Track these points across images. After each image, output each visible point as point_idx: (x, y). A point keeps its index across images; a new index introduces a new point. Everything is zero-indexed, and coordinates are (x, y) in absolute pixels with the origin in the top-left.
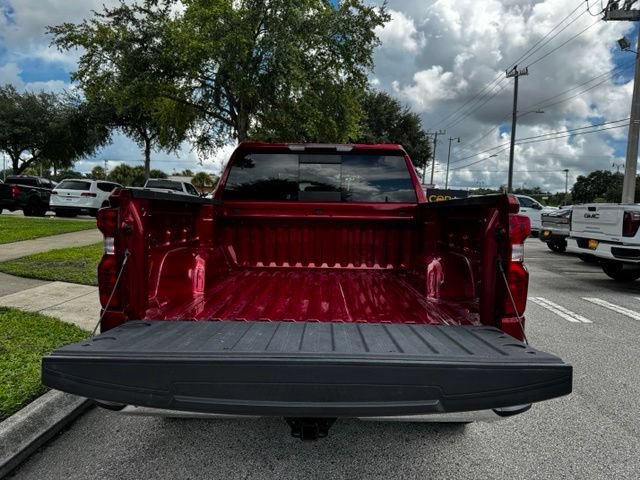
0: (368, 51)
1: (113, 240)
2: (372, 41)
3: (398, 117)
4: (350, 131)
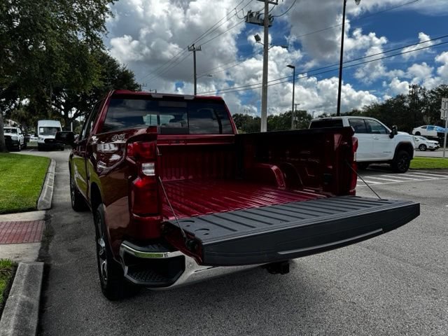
0: (102, 21)
1: (153, 164)
2: (106, 14)
3: (118, 71)
4: (93, 80)
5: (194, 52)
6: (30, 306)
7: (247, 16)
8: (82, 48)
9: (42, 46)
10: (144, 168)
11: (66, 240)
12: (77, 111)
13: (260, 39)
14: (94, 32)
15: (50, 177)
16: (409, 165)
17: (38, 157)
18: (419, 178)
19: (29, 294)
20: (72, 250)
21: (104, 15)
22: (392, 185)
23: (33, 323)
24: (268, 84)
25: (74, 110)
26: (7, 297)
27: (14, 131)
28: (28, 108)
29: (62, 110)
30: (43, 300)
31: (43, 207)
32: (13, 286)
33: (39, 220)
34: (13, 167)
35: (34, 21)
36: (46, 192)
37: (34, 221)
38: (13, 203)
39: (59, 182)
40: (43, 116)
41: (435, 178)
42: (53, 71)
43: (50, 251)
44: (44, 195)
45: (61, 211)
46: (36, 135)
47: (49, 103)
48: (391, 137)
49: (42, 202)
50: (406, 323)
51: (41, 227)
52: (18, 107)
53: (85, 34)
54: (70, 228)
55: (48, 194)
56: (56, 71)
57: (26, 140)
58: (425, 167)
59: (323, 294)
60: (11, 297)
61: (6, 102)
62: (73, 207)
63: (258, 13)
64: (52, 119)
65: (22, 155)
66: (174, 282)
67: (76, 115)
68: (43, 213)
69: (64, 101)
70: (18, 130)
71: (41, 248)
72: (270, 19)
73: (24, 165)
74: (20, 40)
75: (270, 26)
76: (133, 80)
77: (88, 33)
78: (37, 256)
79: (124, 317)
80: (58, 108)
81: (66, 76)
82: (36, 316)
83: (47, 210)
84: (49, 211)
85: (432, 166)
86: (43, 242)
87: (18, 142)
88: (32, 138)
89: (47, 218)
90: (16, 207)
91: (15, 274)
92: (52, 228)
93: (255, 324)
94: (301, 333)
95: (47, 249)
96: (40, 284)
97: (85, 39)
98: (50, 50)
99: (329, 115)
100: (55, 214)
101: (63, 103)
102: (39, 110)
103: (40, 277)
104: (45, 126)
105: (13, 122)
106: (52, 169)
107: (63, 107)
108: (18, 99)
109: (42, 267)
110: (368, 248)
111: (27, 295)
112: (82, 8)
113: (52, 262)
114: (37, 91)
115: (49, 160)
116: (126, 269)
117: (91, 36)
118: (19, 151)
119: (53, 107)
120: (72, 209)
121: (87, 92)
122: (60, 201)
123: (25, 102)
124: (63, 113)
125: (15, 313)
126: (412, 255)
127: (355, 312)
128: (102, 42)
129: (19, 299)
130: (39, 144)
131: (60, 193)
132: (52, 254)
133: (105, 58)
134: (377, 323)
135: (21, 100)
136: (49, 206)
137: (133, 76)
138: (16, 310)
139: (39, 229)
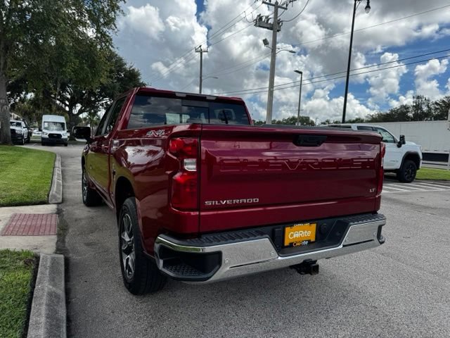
0: (113, 18)
1: (194, 160)
2: (117, 12)
3: (125, 70)
4: (101, 77)
5: (201, 53)
6: (57, 296)
7: (256, 20)
8: (91, 44)
9: (52, 41)
10: (186, 164)
11: (81, 234)
12: (82, 108)
13: (268, 44)
14: (105, 30)
15: (58, 171)
16: (415, 176)
17: (43, 151)
18: (425, 188)
19: (54, 285)
20: (88, 245)
21: (115, 13)
22: (400, 194)
23: (62, 313)
24: (274, 88)
25: (79, 106)
26: (34, 287)
27: (19, 124)
28: (32, 102)
29: (66, 105)
30: (68, 292)
31: (54, 201)
32: (38, 276)
33: (52, 214)
34: (20, 160)
35: (48, 15)
36: (55, 186)
37: (47, 215)
38: (25, 196)
39: (66, 177)
40: (48, 110)
41: (441, 189)
42: (61, 66)
43: (67, 245)
44: (54, 188)
45: (73, 206)
46: (40, 130)
47: (54, 98)
48: (399, 146)
49: (52, 195)
50: (429, 328)
51: (55, 220)
52: (22, 100)
53: (95, 31)
54: (83, 222)
55: (58, 188)
56: (65, 66)
57: (30, 134)
58: (431, 178)
59: (344, 297)
60: (38, 287)
61: (11, 96)
62: (84, 202)
63: (267, 17)
64: (55, 114)
65: (27, 149)
66: (210, 277)
67: (81, 112)
68: (54, 207)
69: (69, 97)
70: (23, 123)
71: (58, 241)
72: (279, 24)
73: (30, 159)
74: (31, 34)
75: (278, 31)
76: (139, 79)
77: (98, 31)
78: (55, 249)
79: (149, 311)
80: (63, 103)
81: (75, 71)
82: (64, 307)
83: (58, 204)
84: (60, 205)
85: (437, 177)
86: (59, 235)
87: (22, 136)
88: (35, 133)
89: (59, 212)
90: (28, 200)
91: (38, 265)
92: (65, 221)
93: (280, 324)
94: (326, 334)
95: (63, 242)
96: (63, 275)
97: (95, 36)
98: (60, 45)
99: (332, 122)
100: (67, 208)
101: (67, 99)
102: (44, 104)
103: (62, 269)
104: (50, 120)
105: (16, 116)
106: (58, 164)
107: (67, 103)
108: (24, 93)
109: (63, 260)
110: (383, 254)
111: (53, 286)
112: (93, 5)
113: (71, 255)
114: (45, 85)
115: (54, 156)
116: (161, 262)
117: (101, 33)
118: (22, 144)
119: (58, 102)
120: (83, 204)
121: (94, 88)
122: (70, 196)
123: (30, 96)
124: (67, 109)
125: (45, 302)
126: (428, 263)
127: (377, 316)
128: (111, 40)
129: (46, 289)
130: (43, 139)
131: (69, 187)
132: (69, 248)
133: (112, 55)
134: (400, 328)
135: (27, 93)
136: (60, 201)
137: (139, 75)
138: (44, 300)
139: (53, 222)
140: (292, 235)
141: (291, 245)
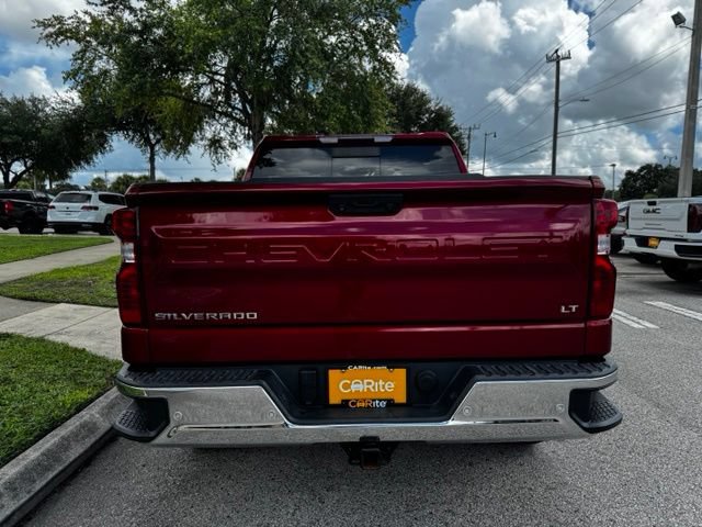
1: (132, 244)
5: (558, 63)
6: (91, 429)
13: (684, 20)
23: (75, 452)
26: (78, 413)
32: (98, 399)
60: (82, 413)
66: (154, 438)
76: (450, 122)
111: (103, 415)
129: (87, 417)
137: (450, 115)
140: (347, 386)
141: (345, 403)
